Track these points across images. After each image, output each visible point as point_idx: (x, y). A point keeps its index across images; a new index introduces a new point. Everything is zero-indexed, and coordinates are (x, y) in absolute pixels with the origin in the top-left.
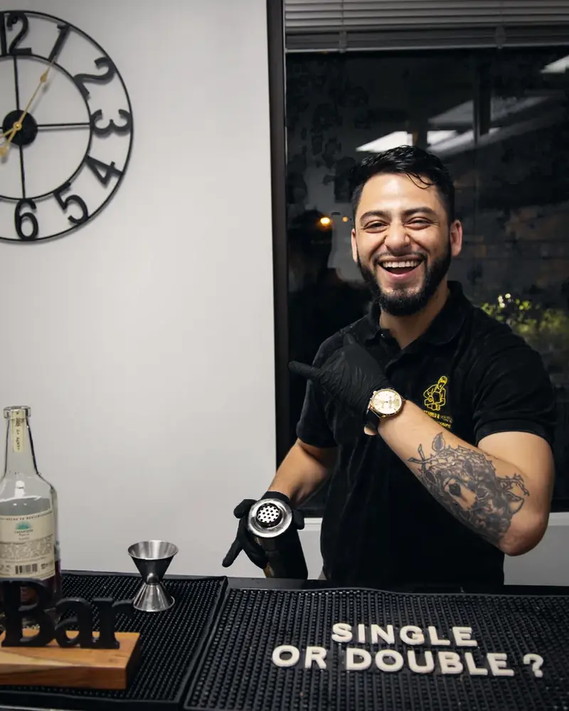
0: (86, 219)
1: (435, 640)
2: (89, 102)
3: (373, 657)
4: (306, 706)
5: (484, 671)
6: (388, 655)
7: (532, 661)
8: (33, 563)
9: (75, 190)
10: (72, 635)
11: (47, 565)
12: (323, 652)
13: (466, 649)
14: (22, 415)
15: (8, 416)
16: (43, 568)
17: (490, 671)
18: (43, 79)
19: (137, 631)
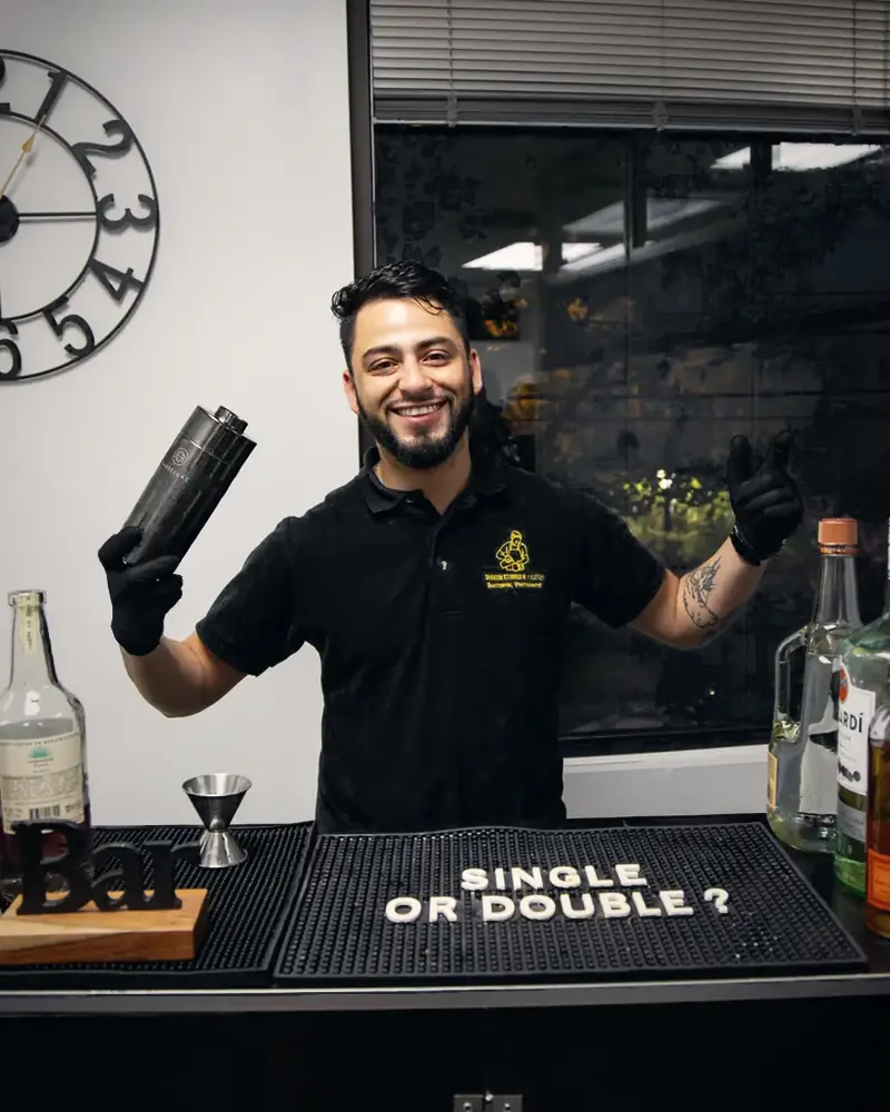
0: (91, 348)
1: (594, 881)
2: (95, 183)
3: (517, 905)
4: (434, 964)
5: (656, 912)
6: (535, 901)
7: (715, 897)
8: (55, 804)
9: (73, 308)
10: (116, 895)
11: (73, 807)
12: (452, 902)
13: (634, 888)
14: (34, 602)
15: (14, 604)
16: (68, 811)
17: (663, 910)
18: (26, 147)
19: (203, 887)
